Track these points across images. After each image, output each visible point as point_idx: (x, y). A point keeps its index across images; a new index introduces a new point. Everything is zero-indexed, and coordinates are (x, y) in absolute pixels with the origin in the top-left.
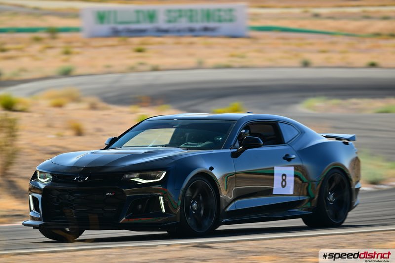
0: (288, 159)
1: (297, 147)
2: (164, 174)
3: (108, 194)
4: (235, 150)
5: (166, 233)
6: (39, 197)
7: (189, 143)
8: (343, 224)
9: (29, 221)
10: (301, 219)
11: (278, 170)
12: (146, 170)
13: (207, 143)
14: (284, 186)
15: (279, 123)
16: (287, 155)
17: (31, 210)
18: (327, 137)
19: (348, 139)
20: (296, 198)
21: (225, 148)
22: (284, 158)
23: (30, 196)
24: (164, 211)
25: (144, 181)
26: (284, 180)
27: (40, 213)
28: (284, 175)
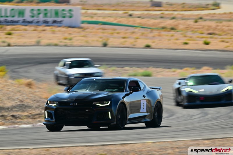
0: (144, 97)
1: (146, 92)
3: (86, 111)
4: (129, 93)
5: (108, 127)
6: (52, 112)
7: (108, 89)
8: (160, 126)
9: (45, 123)
10: (144, 123)
11: (142, 102)
12: (101, 100)
13: (116, 90)
14: (143, 109)
15: (139, 82)
16: (144, 95)
17: (45, 118)
18: (151, 88)
19: (159, 89)
20: (146, 114)
21: (125, 92)
22: (143, 97)
23: (46, 112)
24: (110, 118)
25: (101, 105)
26: (144, 106)
27: (53, 119)
28: (144, 104)
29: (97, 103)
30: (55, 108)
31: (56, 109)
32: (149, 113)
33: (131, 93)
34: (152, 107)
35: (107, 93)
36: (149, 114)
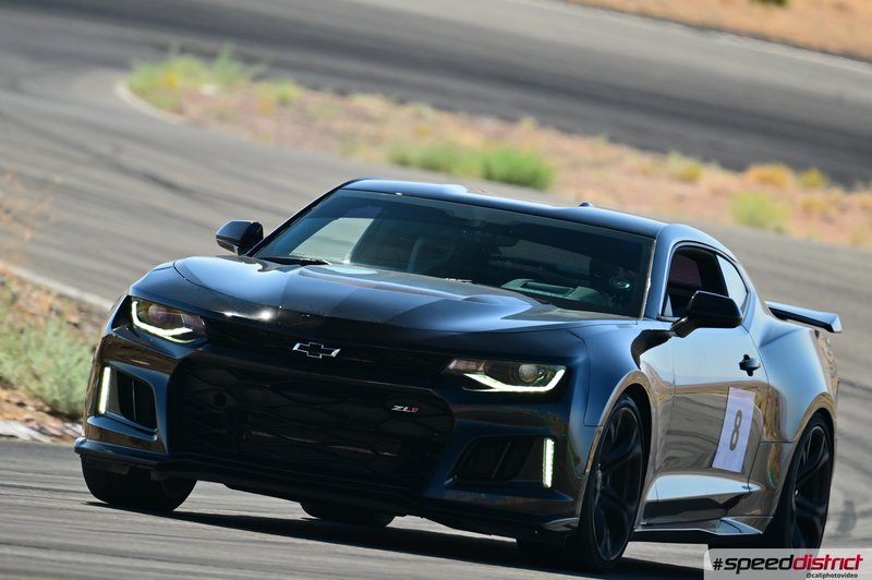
0: (747, 365)
2: (560, 374)
3: (398, 408)
4: (667, 326)
6: (157, 378)
9: (86, 443)
11: (733, 402)
12: (503, 351)
13: (584, 290)
14: (732, 448)
15: (719, 258)
16: (746, 357)
19: (826, 327)
21: (647, 316)
22: (742, 365)
23: (107, 371)
24: (548, 481)
25: (498, 387)
26: (736, 430)
27: (154, 426)
28: (739, 414)
29: (472, 366)
30: (179, 354)
31: (185, 361)
32: (757, 481)
33: (681, 331)
34: (782, 440)
35: (525, 305)
36: (755, 488)
